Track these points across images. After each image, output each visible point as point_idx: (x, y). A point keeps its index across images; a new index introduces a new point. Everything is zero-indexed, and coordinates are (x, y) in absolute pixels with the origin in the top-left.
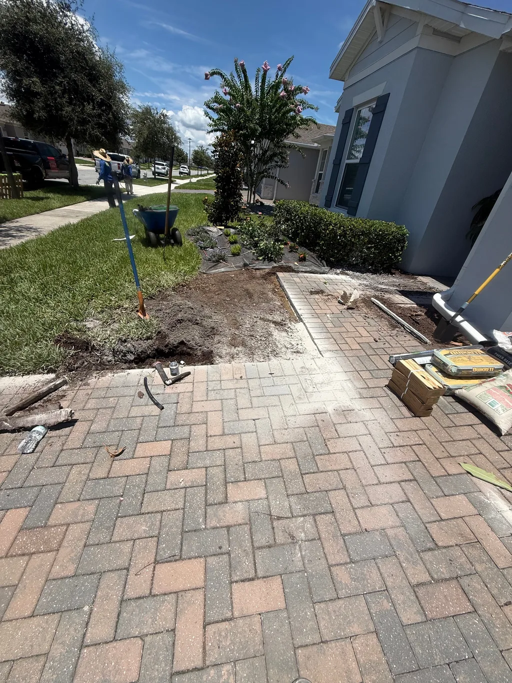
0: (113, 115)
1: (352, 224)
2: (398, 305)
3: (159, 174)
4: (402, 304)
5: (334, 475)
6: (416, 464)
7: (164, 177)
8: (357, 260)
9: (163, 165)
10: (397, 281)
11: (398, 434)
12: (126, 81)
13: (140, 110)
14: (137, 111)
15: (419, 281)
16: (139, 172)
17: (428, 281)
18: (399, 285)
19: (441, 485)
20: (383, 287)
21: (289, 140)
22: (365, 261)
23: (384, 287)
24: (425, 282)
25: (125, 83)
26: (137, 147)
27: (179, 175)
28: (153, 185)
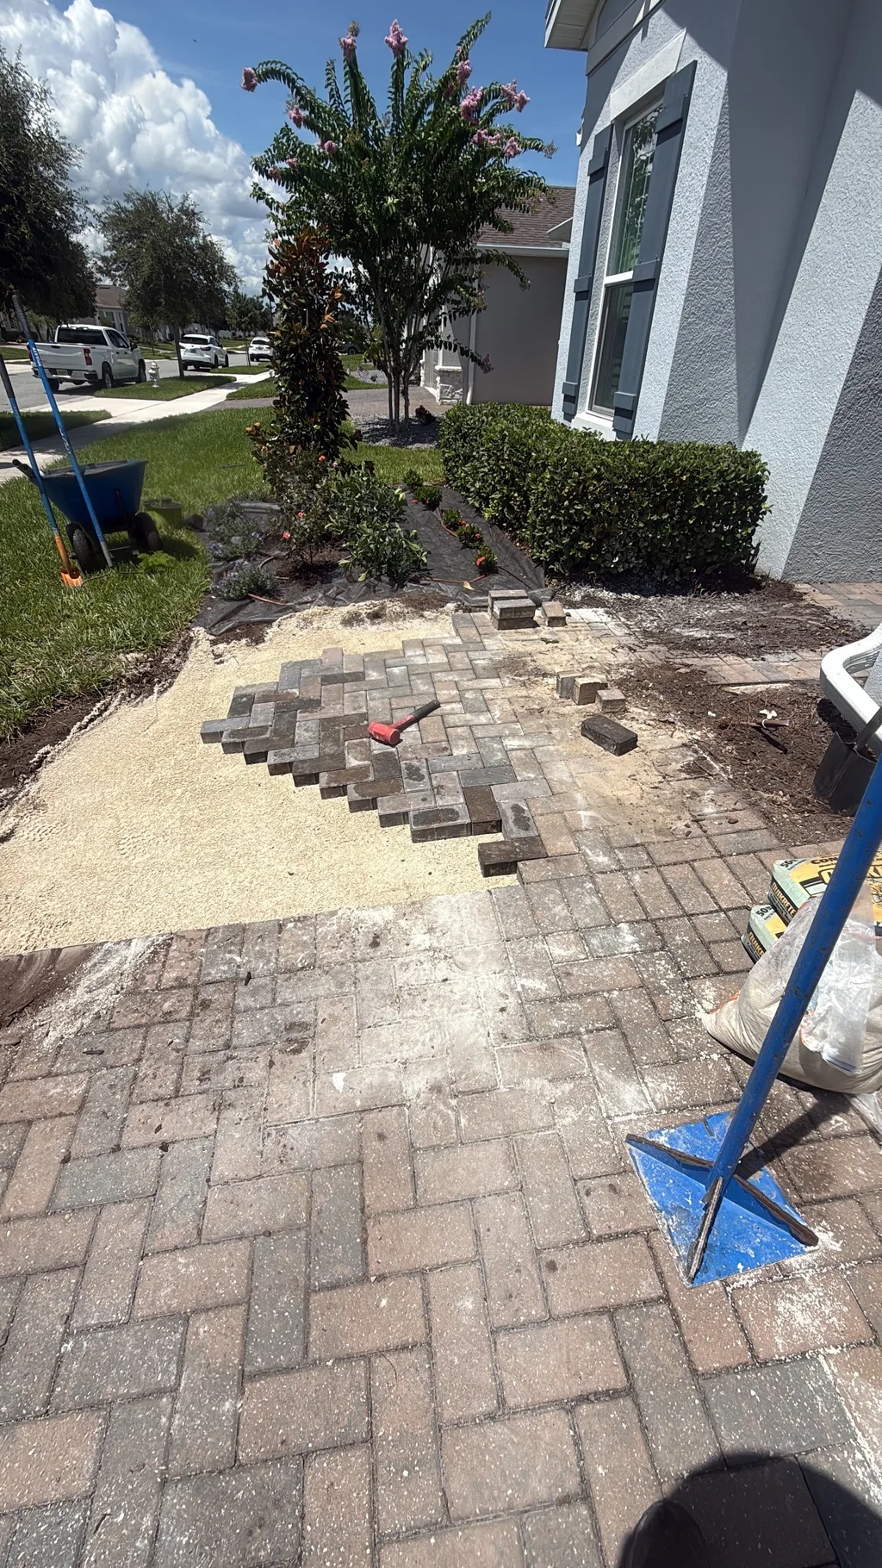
0: (31, 225)
1: (602, 464)
2: (726, 689)
3: (199, 365)
4: (740, 684)
5: (353, 1376)
6: (648, 1316)
7: (208, 371)
8: (627, 561)
9: (204, 342)
10: (744, 610)
11: (617, 1180)
12: (58, 131)
13: (129, 206)
14: (124, 210)
15: (809, 606)
16: (142, 364)
17: (836, 602)
18: (745, 623)
19: (718, 1413)
20: (697, 633)
21: (486, 241)
22: (651, 560)
23: (698, 635)
24: (826, 605)
25: (56, 138)
26: (129, 304)
27: (246, 364)
28: (174, 395)
